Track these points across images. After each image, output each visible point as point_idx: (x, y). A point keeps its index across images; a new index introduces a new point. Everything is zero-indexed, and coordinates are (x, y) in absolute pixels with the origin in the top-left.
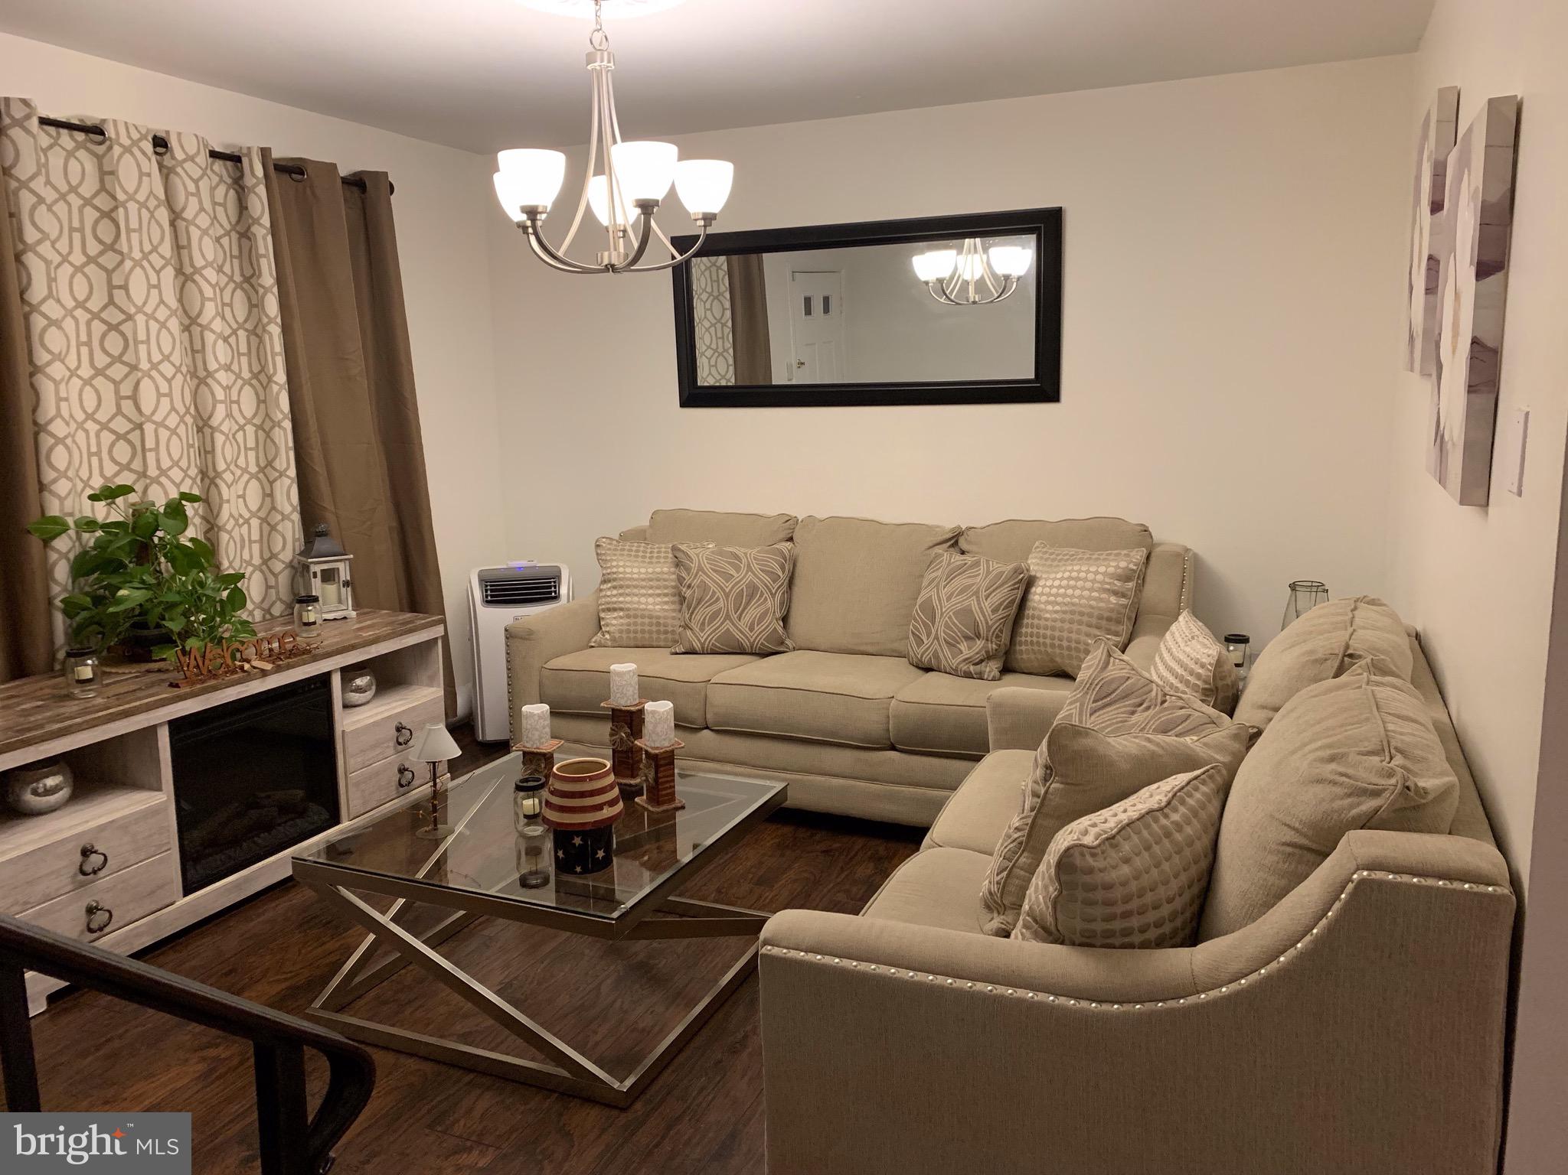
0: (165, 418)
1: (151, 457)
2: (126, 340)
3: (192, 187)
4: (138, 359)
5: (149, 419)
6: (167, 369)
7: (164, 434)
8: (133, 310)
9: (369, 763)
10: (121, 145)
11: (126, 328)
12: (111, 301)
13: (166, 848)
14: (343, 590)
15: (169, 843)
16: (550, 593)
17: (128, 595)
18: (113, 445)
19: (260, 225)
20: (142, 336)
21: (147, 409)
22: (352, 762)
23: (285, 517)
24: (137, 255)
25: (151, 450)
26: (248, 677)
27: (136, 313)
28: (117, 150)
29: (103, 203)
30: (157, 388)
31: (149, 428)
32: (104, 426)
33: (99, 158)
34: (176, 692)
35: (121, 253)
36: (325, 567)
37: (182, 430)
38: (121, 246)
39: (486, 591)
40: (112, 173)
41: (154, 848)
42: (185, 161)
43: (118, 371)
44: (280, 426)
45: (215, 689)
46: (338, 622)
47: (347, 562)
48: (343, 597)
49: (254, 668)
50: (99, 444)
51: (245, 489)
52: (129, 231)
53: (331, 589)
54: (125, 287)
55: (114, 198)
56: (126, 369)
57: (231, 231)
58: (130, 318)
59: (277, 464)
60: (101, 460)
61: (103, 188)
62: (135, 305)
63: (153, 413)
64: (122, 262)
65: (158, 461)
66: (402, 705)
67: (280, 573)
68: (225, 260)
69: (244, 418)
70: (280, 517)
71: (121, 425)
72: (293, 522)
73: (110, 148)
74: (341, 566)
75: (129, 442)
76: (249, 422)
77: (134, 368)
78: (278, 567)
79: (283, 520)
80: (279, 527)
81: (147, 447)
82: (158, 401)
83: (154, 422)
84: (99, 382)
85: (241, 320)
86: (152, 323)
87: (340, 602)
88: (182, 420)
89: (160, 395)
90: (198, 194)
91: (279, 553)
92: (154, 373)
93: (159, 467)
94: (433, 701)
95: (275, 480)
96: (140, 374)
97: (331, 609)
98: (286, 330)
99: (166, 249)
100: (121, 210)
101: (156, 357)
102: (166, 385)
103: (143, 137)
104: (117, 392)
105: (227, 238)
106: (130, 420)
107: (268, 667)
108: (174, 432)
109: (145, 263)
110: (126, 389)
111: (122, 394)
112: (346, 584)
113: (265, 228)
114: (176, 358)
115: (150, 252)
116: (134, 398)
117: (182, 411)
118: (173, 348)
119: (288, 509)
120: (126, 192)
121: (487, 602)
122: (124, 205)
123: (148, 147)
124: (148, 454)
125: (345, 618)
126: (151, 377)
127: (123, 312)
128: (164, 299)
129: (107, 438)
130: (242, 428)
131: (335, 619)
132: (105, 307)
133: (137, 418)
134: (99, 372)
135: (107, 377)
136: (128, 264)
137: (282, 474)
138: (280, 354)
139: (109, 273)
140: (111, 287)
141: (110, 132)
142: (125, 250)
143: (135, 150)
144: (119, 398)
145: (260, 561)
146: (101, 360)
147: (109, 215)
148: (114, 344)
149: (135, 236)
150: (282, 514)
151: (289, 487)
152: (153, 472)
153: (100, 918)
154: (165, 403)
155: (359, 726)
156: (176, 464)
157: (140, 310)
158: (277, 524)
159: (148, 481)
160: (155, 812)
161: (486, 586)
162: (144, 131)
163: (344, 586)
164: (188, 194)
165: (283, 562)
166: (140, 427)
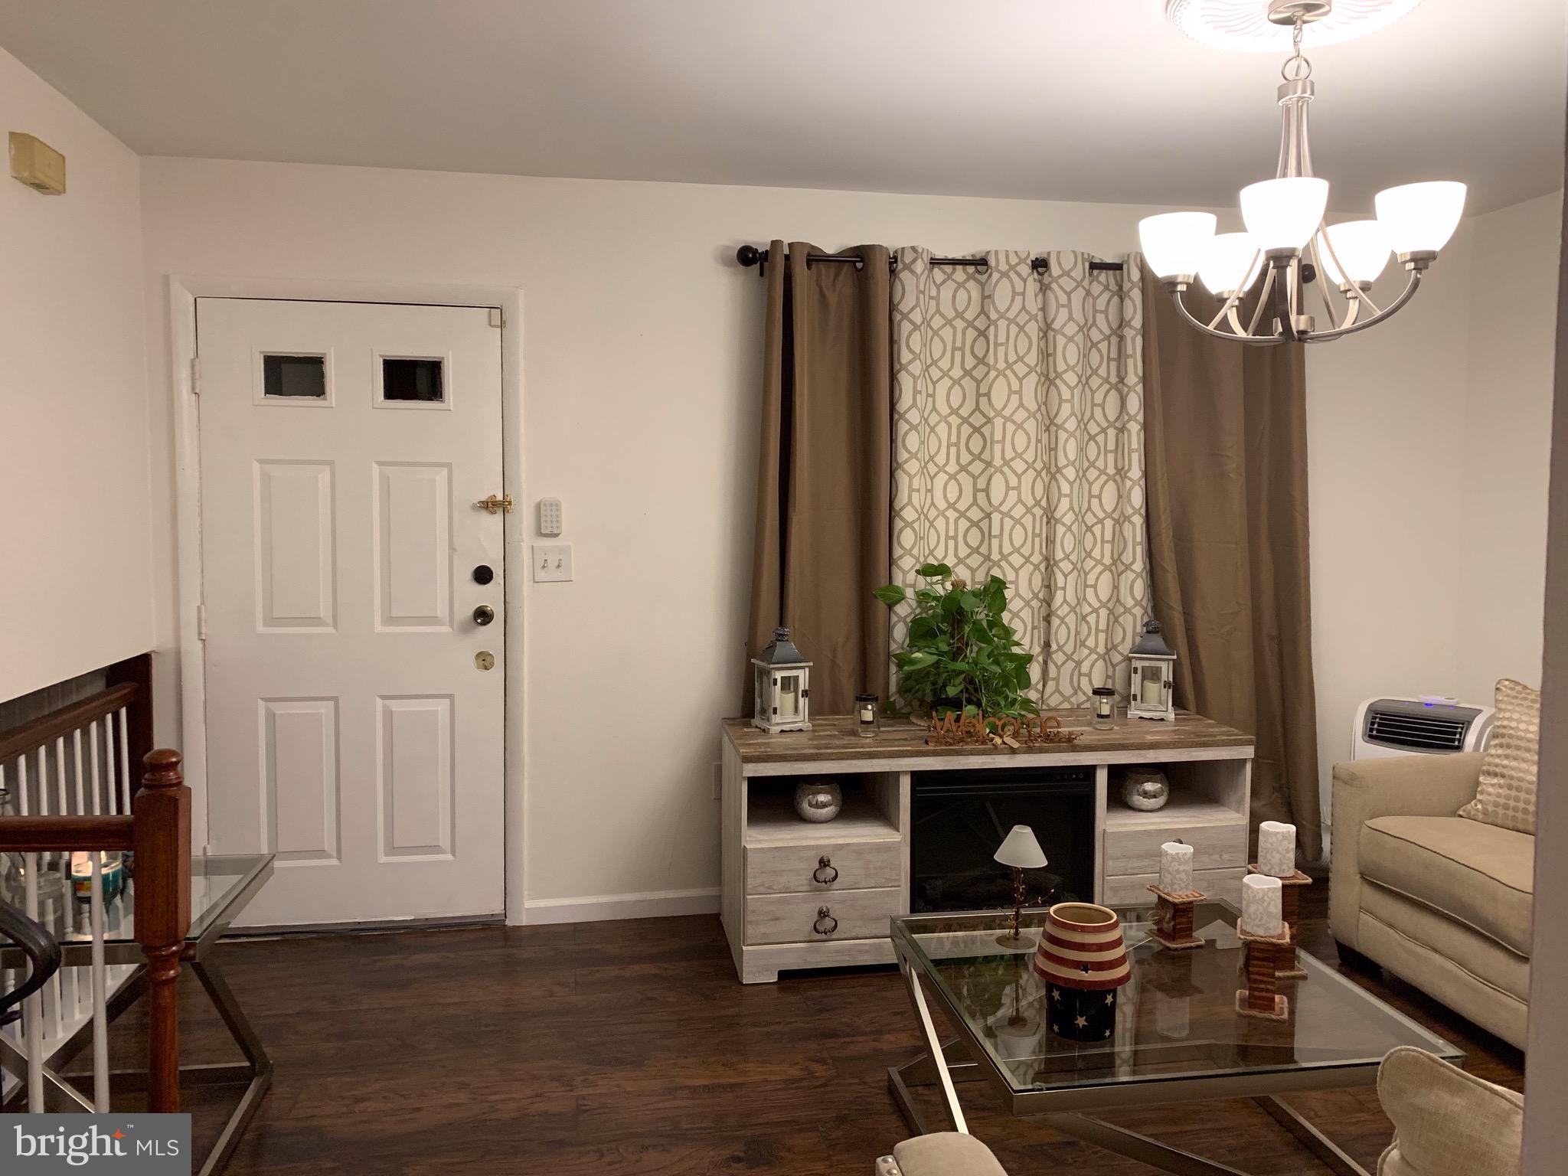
0: (1011, 509)
1: (995, 542)
2: (985, 440)
3: (1063, 299)
4: (992, 457)
5: (997, 509)
6: (1019, 466)
7: (1008, 523)
8: (992, 414)
9: (1135, 871)
10: (999, 271)
11: (986, 430)
12: (977, 408)
13: (894, 884)
14: (1164, 691)
15: (898, 880)
16: (1453, 741)
17: (921, 658)
18: (968, 530)
19: (1130, 327)
20: (998, 436)
21: (995, 502)
22: (1110, 864)
23: (1127, 610)
24: (1001, 365)
25: (995, 537)
26: (995, 751)
27: (995, 417)
28: (996, 276)
29: (981, 323)
30: (1007, 482)
31: (996, 517)
32: (963, 514)
33: (983, 285)
34: (926, 748)
35: (988, 365)
36: (1146, 664)
37: (1028, 521)
38: (989, 360)
39: (1373, 724)
40: (989, 297)
41: (883, 880)
42: (1060, 276)
43: (977, 467)
44: (1129, 521)
45: (958, 753)
46: (1153, 722)
47: (1171, 663)
48: (1163, 698)
49: (1004, 743)
50: (956, 529)
51: (1097, 579)
52: (996, 345)
53: (1153, 689)
54: (988, 395)
55: (988, 318)
56: (983, 466)
57: (1110, 335)
58: (989, 421)
59: (1124, 558)
60: (956, 543)
61: (983, 312)
62: (995, 410)
63: (1001, 504)
64: (988, 373)
65: (1001, 547)
66: (1187, 822)
67: (1117, 664)
68: (1101, 364)
69: (1104, 511)
70: (1122, 610)
71: (975, 514)
72: (1135, 616)
73: (991, 275)
74: (1164, 666)
75: (980, 529)
76: (1108, 515)
77: (989, 464)
78: (1117, 658)
79: (1124, 613)
80: (1121, 620)
81: (993, 534)
82: (1007, 494)
83: (1001, 512)
84: (963, 477)
85: (1112, 418)
86: (1009, 425)
87: (1160, 702)
88: (1029, 510)
89: (1008, 488)
90: (1069, 305)
91: (1118, 645)
92: (1005, 469)
93: (1001, 552)
94: (1232, 829)
95: (1122, 573)
96: (993, 470)
97: (1149, 708)
98: (1146, 427)
99: (1032, 359)
100: (992, 328)
101: (1009, 454)
102: (1016, 479)
103: (1023, 261)
104: (975, 485)
105: (1106, 342)
106: (982, 510)
107: (1016, 745)
108: (1018, 521)
109: (1008, 372)
110: (981, 484)
111: (978, 487)
112: (1167, 685)
113: (1135, 329)
114: (1029, 456)
115: (1015, 362)
116: (987, 490)
117: (1030, 502)
118: (1028, 447)
119: (1130, 602)
120: (997, 311)
121: (1370, 736)
122: (995, 323)
123: (1025, 269)
124: (993, 540)
125: (1162, 720)
126: (1002, 473)
127: (984, 415)
128: (1024, 403)
129: (963, 524)
130: (1101, 521)
131: (1151, 719)
132: (973, 413)
133: (988, 509)
134: (963, 468)
135: (967, 472)
136: (993, 374)
137: (1128, 567)
138: (1137, 450)
139: (978, 382)
140: (979, 395)
141: (992, 262)
142: (991, 363)
143: (1012, 274)
144: (976, 490)
145: (1105, 651)
146: (965, 458)
147: (983, 333)
148: (976, 444)
149: (1001, 350)
150: (1125, 607)
151: (1133, 582)
152: (995, 556)
153: (828, 923)
154: (1013, 495)
155: (1124, 829)
156: (1017, 550)
157: (998, 414)
158: (1119, 616)
159: (991, 564)
160: (888, 848)
161: (1375, 718)
162: (1023, 256)
163: (1165, 687)
164: (1059, 306)
165: (1121, 654)
166: (988, 516)
